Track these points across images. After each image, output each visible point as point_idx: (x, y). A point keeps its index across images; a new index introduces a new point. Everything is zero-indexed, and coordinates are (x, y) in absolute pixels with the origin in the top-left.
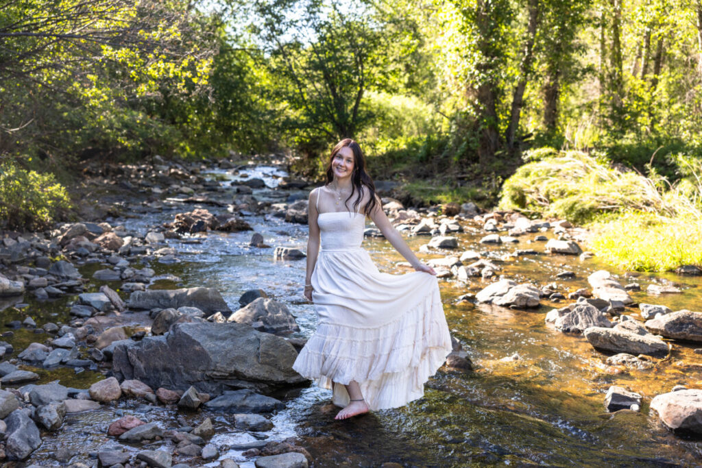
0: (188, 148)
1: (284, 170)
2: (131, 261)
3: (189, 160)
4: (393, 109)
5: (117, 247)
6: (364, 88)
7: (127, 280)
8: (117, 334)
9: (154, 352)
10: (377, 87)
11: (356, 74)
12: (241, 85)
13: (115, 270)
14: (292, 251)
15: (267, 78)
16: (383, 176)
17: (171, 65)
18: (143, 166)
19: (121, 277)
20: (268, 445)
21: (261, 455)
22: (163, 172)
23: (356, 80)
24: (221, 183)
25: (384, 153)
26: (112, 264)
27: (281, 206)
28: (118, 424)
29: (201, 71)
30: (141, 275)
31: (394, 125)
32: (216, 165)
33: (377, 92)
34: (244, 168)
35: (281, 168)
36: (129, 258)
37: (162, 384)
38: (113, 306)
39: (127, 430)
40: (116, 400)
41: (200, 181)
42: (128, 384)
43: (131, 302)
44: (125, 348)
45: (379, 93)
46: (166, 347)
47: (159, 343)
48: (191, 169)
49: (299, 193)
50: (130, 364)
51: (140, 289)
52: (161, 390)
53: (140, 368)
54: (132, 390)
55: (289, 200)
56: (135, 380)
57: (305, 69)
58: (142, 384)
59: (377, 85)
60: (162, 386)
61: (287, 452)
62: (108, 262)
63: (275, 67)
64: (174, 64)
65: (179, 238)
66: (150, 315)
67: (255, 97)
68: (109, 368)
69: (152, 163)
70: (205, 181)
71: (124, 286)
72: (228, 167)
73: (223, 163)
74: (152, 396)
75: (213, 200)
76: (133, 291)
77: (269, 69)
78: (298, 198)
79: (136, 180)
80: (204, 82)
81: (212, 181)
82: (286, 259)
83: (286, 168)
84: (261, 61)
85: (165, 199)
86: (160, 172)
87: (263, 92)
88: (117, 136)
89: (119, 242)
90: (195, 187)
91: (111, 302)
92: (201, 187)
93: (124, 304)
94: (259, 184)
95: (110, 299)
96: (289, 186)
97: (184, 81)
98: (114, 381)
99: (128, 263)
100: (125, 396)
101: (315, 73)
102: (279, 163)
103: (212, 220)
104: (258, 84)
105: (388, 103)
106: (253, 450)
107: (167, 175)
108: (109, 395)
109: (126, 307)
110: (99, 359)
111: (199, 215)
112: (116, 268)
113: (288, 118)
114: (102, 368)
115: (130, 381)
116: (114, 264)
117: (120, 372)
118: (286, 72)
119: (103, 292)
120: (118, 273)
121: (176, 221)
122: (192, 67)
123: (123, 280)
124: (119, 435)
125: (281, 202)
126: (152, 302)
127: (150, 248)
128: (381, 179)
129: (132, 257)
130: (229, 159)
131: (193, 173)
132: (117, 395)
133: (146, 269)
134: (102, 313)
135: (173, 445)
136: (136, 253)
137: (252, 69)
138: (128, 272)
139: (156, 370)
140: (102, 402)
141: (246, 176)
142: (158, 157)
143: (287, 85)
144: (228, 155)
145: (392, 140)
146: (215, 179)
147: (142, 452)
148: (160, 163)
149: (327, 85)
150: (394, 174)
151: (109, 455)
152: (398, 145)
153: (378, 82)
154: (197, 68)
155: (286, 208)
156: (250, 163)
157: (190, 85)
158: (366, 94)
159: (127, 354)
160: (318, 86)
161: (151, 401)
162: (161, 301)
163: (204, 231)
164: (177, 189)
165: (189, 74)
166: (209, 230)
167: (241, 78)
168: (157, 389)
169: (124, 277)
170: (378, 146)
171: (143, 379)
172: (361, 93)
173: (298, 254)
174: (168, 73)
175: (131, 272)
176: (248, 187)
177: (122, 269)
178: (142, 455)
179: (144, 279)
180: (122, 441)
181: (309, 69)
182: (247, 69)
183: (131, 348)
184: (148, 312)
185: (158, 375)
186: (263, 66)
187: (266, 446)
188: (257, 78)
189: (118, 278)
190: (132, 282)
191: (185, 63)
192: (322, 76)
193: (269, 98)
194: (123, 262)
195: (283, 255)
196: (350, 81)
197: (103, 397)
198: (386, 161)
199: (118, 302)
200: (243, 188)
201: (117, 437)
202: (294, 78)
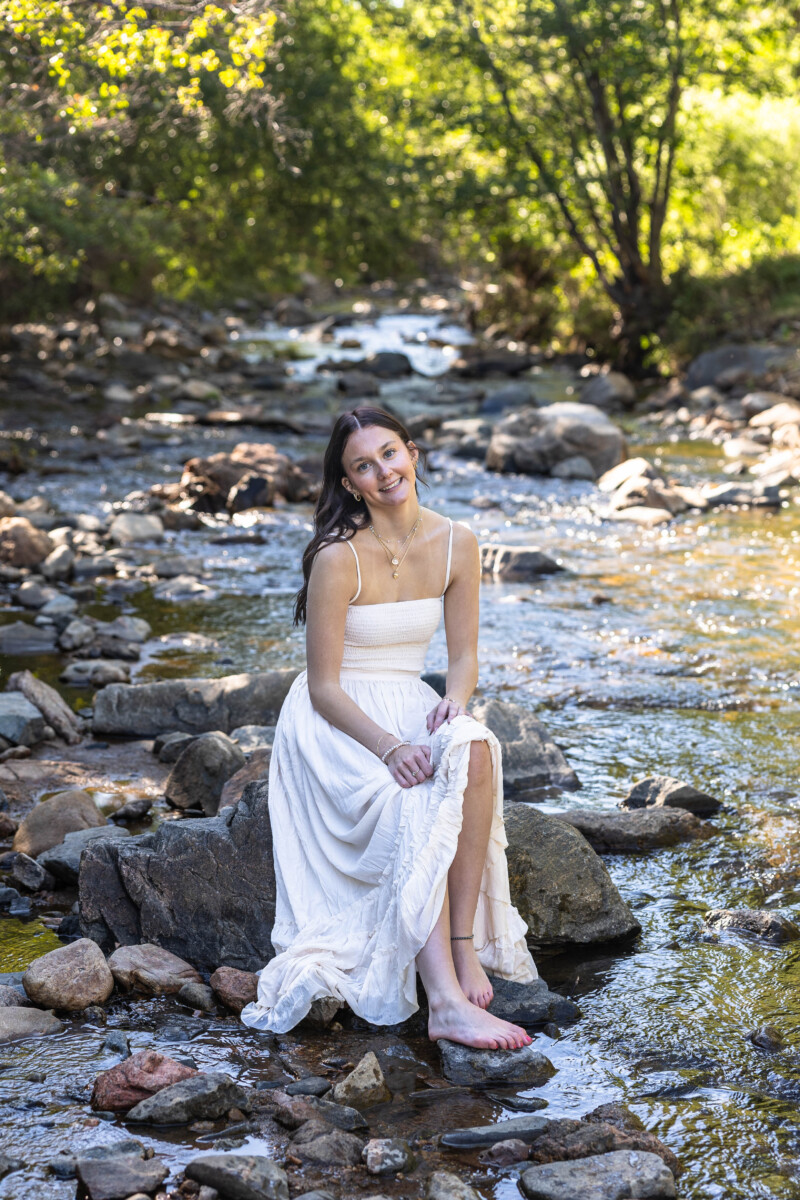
0: (192, 271)
1: (458, 324)
2: (80, 597)
3: (198, 304)
4: (766, 138)
5: (35, 558)
6: (683, 82)
7: (78, 651)
8: (75, 812)
9: (195, 864)
10: (718, 79)
11: (662, 42)
12: (334, 88)
13: (41, 626)
14: (525, 556)
15: (408, 63)
16: (743, 331)
17: (158, 37)
18: (71, 326)
19: (58, 644)
20: (552, 1128)
21: (533, 1158)
22: (126, 339)
23: (661, 58)
24: (291, 367)
25: (747, 263)
26: (28, 607)
27: (471, 426)
28: (121, 1078)
29: (244, 49)
30: (115, 637)
31: (770, 186)
32: (268, 315)
33: (719, 91)
34: (345, 321)
35: (449, 319)
36: (73, 589)
37: (223, 954)
38: (50, 730)
39: (149, 1092)
40: (99, 1004)
41: (229, 363)
42: (129, 958)
43: (99, 716)
44: (113, 854)
45: (727, 93)
46: (227, 849)
47: (209, 838)
48: (203, 329)
49: (510, 387)
50: (128, 897)
51: (116, 680)
52: (224, 971)
53: (158, 911)
54: (143, 974)
55: (488, 408)
56: (145, 946)
57: (513, 33)
58: (167, 954)
59: (719, 72)
60: (224, 961)
61: (609, 1149)
62: (16, 601)
63: (430, 32)
64: (166, 34)
65: (197, 526)
66: (156, 750)
67: (375, 119)
68: (65, 909)
69: (97, 317)
70: (244, 363)
71: (70, 671)
72: (304, 322)
73: (289, 311)
74: (199, 991)
75: (278, 414)
76: (101, 686)
77: (413, 37)
78: (513, 403)
79: (54, 366)
80: (253, 81)
81: (263, 362)
82: (507, 579)
83: (463, 317)
84: (389, 17)
85: (142, 416)
86: (118, 342)
87: (395, 106)
88: (16, 245)
89: (40, 544)
90: (222, 379)
91: (47, 719)
92: (236, 379)
93: (79, 721)
94: (395, 366)
95: (41, 710)
96: (478, 367)
97: (195, 81)
98: (88, 948)
99: (72, 605)
100: (126, 990)
101: (544, 46)
102: (441, 304)
103: (285, 471)
104: (383, 83)
105: (751, 123)
106: (507, 1144)
107: (138, 349)
108: (80, 990)
109: (84, 732)
110: (33, 883)
111: (249, 461)
112: (41, 619)
113: (469, 175)
114: (43, 910)
115: (134, 947)
116: (36, 608)
117: (102, 921)
118: (461, 44)
119: (18, 689)
120: (50, 632)
121: (187, 478)
122: (216, 40)
123: (63, 653)
124: (129, 1108)
125: (465, 415)
126: (157, 716)
127: (128, 559)
128: (740, 341)
129: (79, 586)
130: (302, 297)
131: (209, 340)
132: (102, 990)
133: (127, 621)
134: (21, 749)
135: (279, 1132)
136: (90, 573)
137: (367, 40)
138: (78, 629)
139: (203, 915)
140: (62, 1012)
141: (355, 345)
142: (109, 299)
143: (466, 83)
144: (297, 287)
145: (766, 228)
146: (270, 356)
147: (198, 1156)
148: (117, 317)
149: (580, 77)
150: (775, 326)
151: (111, 1170)
152: (784, 242)
153: (723, 65)
154: (233, 44)
155: (486, 433)
156: (361, 307)
157: (212, 92)
158: (687, 99)
159: (118, 870)
160: (553, 81)
161: (199, 1006)
162: (183, 711)
163: (268, 505)
164: (173, 387)
165: (209, 60)
166: (280, 501)
167: (336, 68)
168: (212, 969)
169: (68, 644)
170: (728, 247)
171: (169, 942)
172: (674, 96)
173: (540, 563)
174: (150, 60)
175: (86, 629)
176: (369, 378)
177: (61, 623)
178: (204, 1167)
179: (125, 649)
180: (135, 1126)
181: (527, 33)
182: (350, 41)
183: (128, 854)
184: (150, 744)
185: (209, 930)
186: (398, 30)
187: (546, 1131)
188: (381, 66)
189: (50, 647)
190: (91, 657)
191: (199, 29)
192: (563, 53)
193: (416, 121)
194: (56, 601)
195: (497, 568)
196: (643, 64)
197: (65, 996)
198: (754, 289)
199: (64, 720)
200: (354, 378)
201: (120, 1114)
202: (483, 62)
